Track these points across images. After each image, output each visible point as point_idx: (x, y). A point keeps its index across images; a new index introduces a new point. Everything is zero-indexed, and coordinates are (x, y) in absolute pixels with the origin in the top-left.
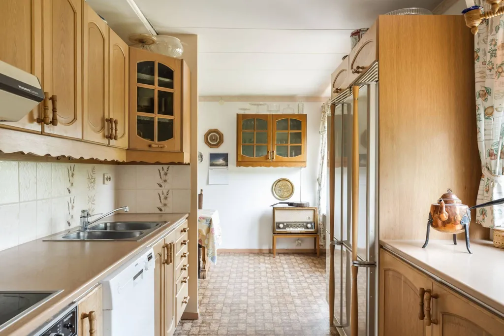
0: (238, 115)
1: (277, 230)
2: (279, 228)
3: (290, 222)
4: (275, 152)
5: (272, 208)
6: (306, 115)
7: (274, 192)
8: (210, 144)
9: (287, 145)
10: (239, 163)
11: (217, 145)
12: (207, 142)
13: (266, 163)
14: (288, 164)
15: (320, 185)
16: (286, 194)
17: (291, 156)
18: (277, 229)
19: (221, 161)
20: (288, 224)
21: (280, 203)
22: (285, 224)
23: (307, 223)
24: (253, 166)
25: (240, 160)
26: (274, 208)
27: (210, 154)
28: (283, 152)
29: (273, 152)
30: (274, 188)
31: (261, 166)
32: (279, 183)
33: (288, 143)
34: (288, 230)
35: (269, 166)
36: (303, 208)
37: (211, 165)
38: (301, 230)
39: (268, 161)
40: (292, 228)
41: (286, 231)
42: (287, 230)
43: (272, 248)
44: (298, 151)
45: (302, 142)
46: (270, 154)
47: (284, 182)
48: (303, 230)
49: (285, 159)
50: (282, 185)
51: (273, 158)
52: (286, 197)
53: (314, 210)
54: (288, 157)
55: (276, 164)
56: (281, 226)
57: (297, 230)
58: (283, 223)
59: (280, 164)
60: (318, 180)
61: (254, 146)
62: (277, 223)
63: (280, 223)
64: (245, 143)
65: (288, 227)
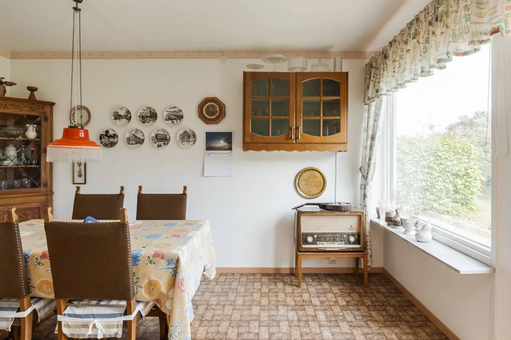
0: (245, 74)
1: (304, 246)
2: (306, 242)
3: (323, 234)
4: (301, 129)
5: (295, 211)
6: (347, 73)
7: (298, 188)
8: (206, 118)
9: (318, 118)
10: (247, 146)
11: (216, 121)
12: (201, 115)
13: (288, 146)
14: (318, 146)
15: (365, 177)
16: (315, 190)
17: (324, 135)
18: (304, 244)
19: (222, 143)
20: (320, 237)
21: (307, 204)
22: (315, 236)
23: (348, 235)
24: (267, 149)
25: (248, 140)
26: (298, 212)
27: (206, 133)
28: (312, 128)
29: (297, 128)
30: (297, 182)
31: (279, 149)
32: (304, 175)
33: (320, 115)
34: (321, 245)
35: (291, 149)
36: (344, 213)
37: (209, 148)
38: (339, 246)
39: (290, 141)
40: (325, 243)
41: (317, 248)
42: (319, 246)
43: (294, 267)
44: (334, 127)
45: (342, 114)
46: (293, 132)
47: (311, 172)
48: (343, 246)
49: (316, 139)
50: (309, 177)
51: (297, 138)
52: (315, 195)
53: (360, 216)
54: (320, 136)
55: (302, 146)
56: (310, 239)
57: (333, 246)
58: (312, 235)
59: (307, 146)
60: (360, 170)
61: (269, 119)
62: (304, 234)
63: (307, 235)
64: (256, 115)
65: (320, 241)
